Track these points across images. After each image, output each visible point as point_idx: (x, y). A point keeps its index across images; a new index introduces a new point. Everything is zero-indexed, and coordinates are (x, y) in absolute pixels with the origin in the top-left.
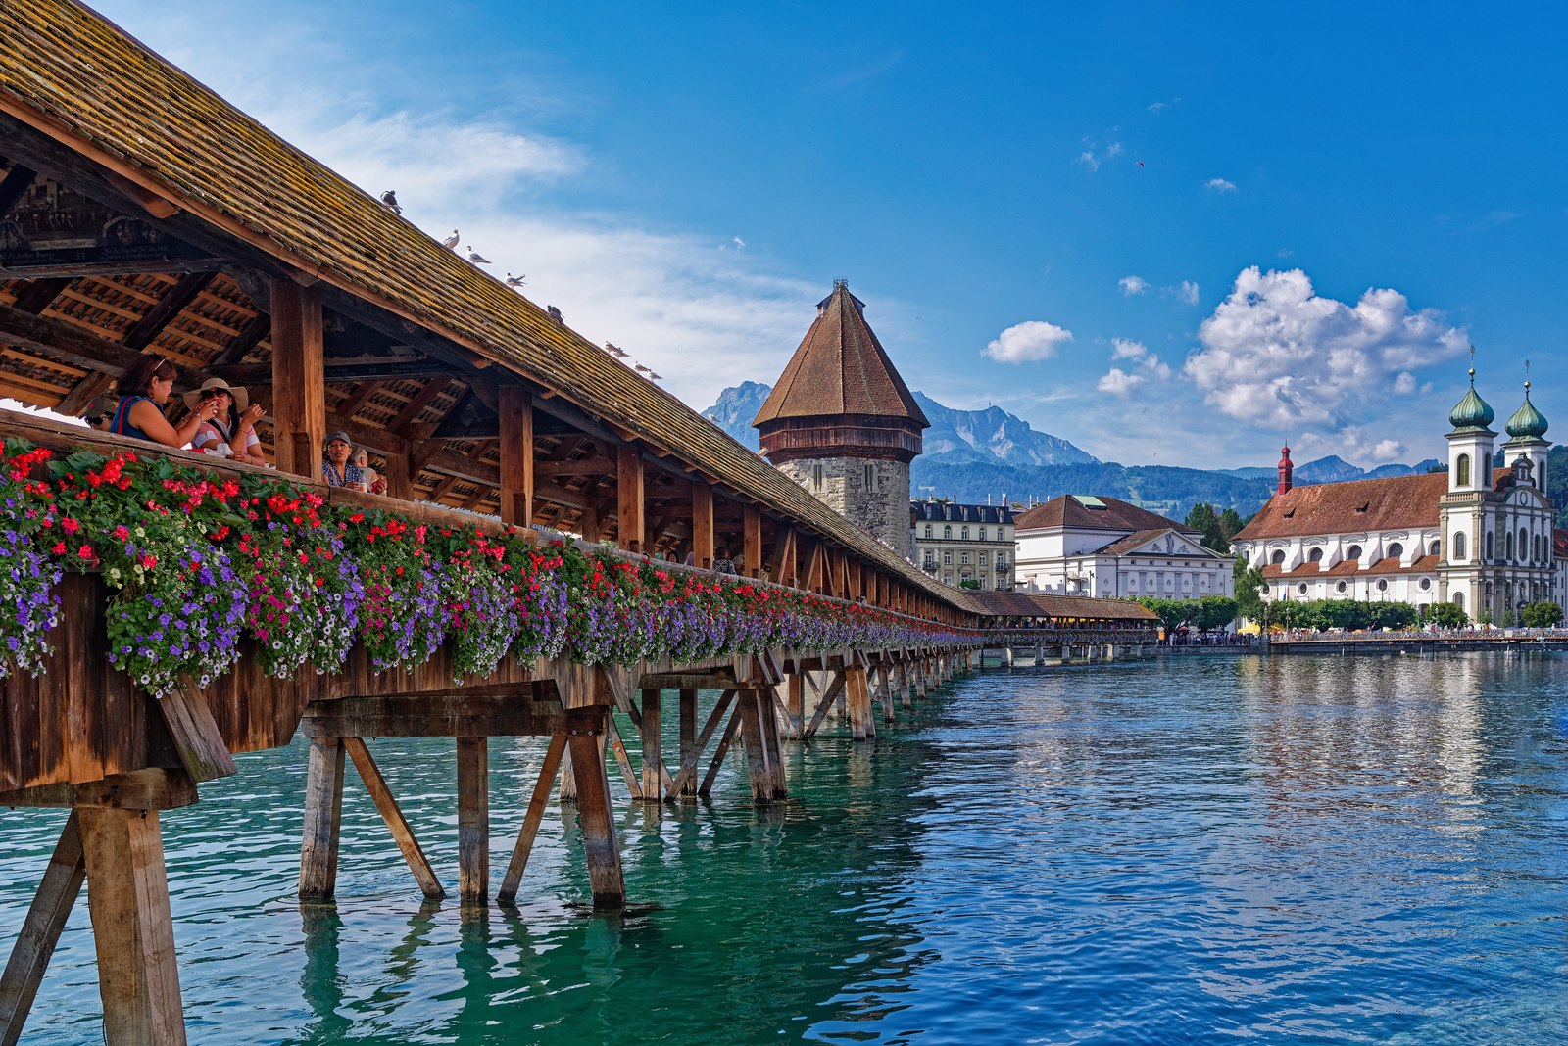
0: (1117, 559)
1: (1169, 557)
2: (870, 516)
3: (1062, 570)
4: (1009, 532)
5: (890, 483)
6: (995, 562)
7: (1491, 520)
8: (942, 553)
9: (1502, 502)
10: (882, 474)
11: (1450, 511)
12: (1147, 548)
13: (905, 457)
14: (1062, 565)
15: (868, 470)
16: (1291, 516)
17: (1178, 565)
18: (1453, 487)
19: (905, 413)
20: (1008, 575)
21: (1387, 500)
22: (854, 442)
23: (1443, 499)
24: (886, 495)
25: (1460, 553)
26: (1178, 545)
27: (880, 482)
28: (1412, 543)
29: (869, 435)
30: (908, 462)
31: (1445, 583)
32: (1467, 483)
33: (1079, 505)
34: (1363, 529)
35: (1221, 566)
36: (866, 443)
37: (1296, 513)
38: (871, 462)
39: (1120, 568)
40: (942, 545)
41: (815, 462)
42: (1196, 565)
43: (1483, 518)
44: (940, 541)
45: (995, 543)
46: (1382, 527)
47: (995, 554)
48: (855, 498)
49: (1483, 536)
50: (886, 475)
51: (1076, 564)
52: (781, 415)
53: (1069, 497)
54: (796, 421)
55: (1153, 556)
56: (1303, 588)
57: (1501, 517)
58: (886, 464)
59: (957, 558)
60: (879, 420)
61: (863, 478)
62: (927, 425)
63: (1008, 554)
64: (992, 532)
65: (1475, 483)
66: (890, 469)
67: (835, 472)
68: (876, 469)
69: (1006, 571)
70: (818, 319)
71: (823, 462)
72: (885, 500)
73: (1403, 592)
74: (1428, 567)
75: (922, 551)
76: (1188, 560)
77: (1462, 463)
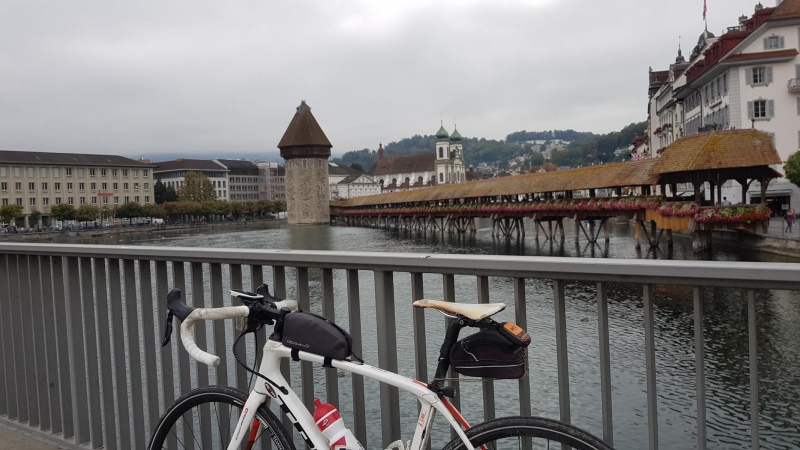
0: (348, 185)
1: (363, 184)
7: (450, 168)
9: (452, 164)
11: (438, 165)
12: (357, 181)
17: (366, 187)
18: (438, 158)
22: (316, 153)
23: (435, 161)
25: (442, 180)
26: (366, 179)
28: (426, 177)
32: (442, 156)
34: (410, 171)
37: (386, 167)
41: (303, 159)
42: (371, 187)
43: (448, 168)
46: (416, 171)
55: (359, 184)
57: (452, 168)
60: (318, 146)
62: (331, 147)
65: (445, 157)
66: (324, 160)
67: (311, 162)
70: (296, 113)
76: (368, 184)
77: (441, 149)
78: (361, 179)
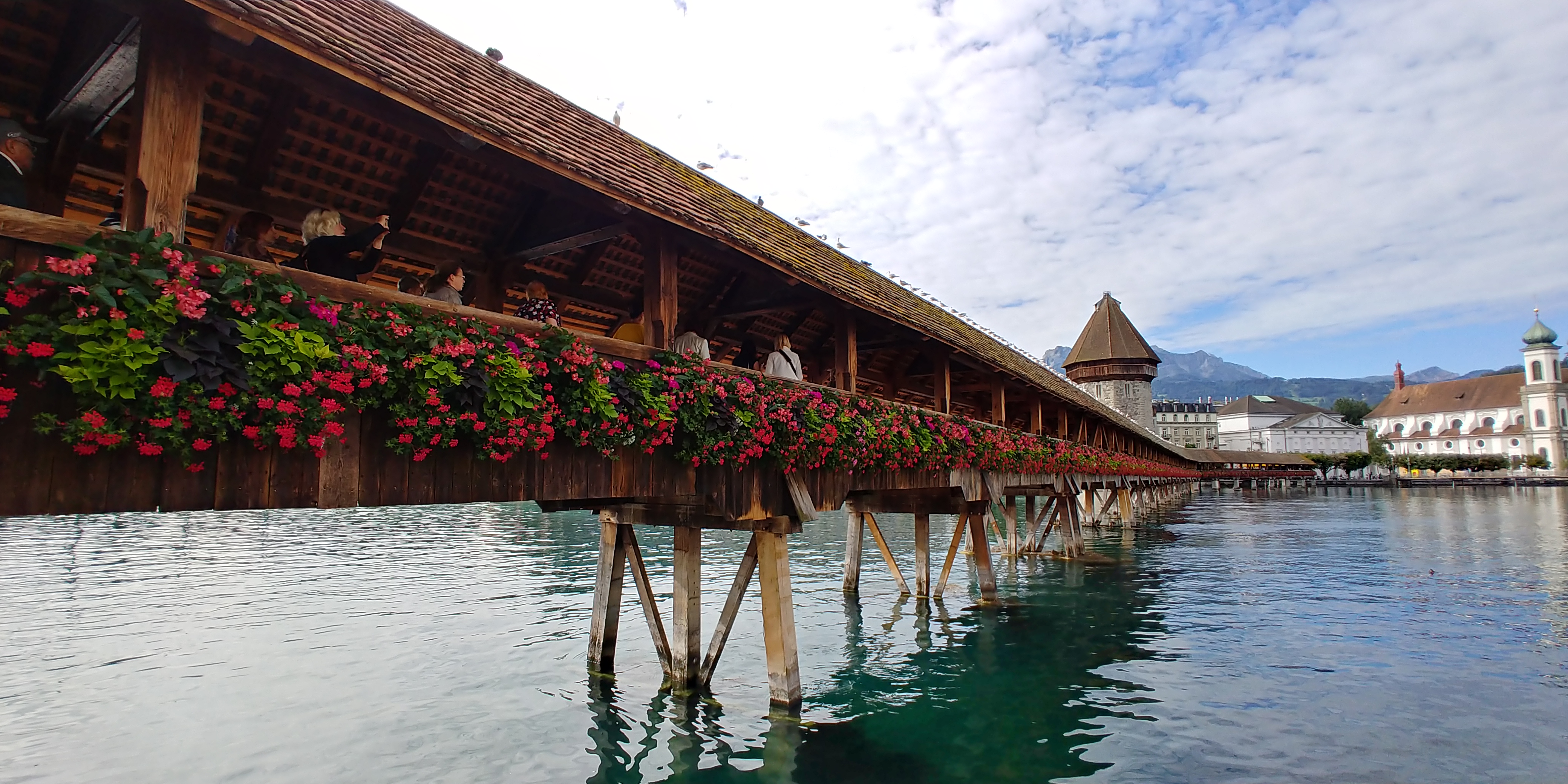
0: (1284, 431)
1: (1320, 430)
2: (1129, 411)
3: (1249, 438)
4: (1213, 417)
5: (1140, 392)
6: (1206, 433)
7: (1563, 401)
8: (1173, 430)
10: (1135, 388)
11: (1529, 396)
12: (1305, 424)
13: (1149, 379)
14: (1249, 434)
15: (1127, 387)
16: (1405, 403)
17: (1328, 434)
18: (1530, 381)
19: (1147, 356)
20: (1214, 440)
21: (1479, 391)
22: (1118, 373)
23: (1523, 388)
24: (1138, 399)
25: (1540, 422)
26: (1326, 422)
27: (1134, 392)
28: (1501, 417)
29: (1127, 368)
30: (1150, 382)
31: (1531, 442)
32: (1541, 378)
33: (1258, 401)
34: (1463, 408)
35: (1357, 433)
36: (1125, 373)
37: (1410, 401)
38: (1129, 382)
39: (1287, 436)
40: (1172, 425)
41: (1096, 383)
42: (1339, 434)
43: (1556, 400)
44: (1171, 423)
45: (1205, 423)
46: (1476, 408)
47: (1205, 429)
48: (1120, 401)
49: (1557, 411)
50: (1138, 388)
51: (1258, 434)
52: (1077, 361)
53: (1250, 397)
54: (1086, 364)
55: (1308, 430)
56: (1419, 446)
58: (1137, 383)
59: (1182, 432)
60: (1131, 360)
61: (1124, 390)
62: (1161, 362)
63: (1213, 429)
64: (1202, 417)
65: (1547, 378)
66: (1140, 386)
67: (1108, 388)
68: (1131, 386)
69: (1212, 439)
70: (1095, 312)
71: (1101, 383)
72: (1137, 401)
73: (1495, 447)
74: (1515, 430)
75: (1161, 428)
76: (1333, 430)
77: (1536, 366)
78: (1315, 422)
